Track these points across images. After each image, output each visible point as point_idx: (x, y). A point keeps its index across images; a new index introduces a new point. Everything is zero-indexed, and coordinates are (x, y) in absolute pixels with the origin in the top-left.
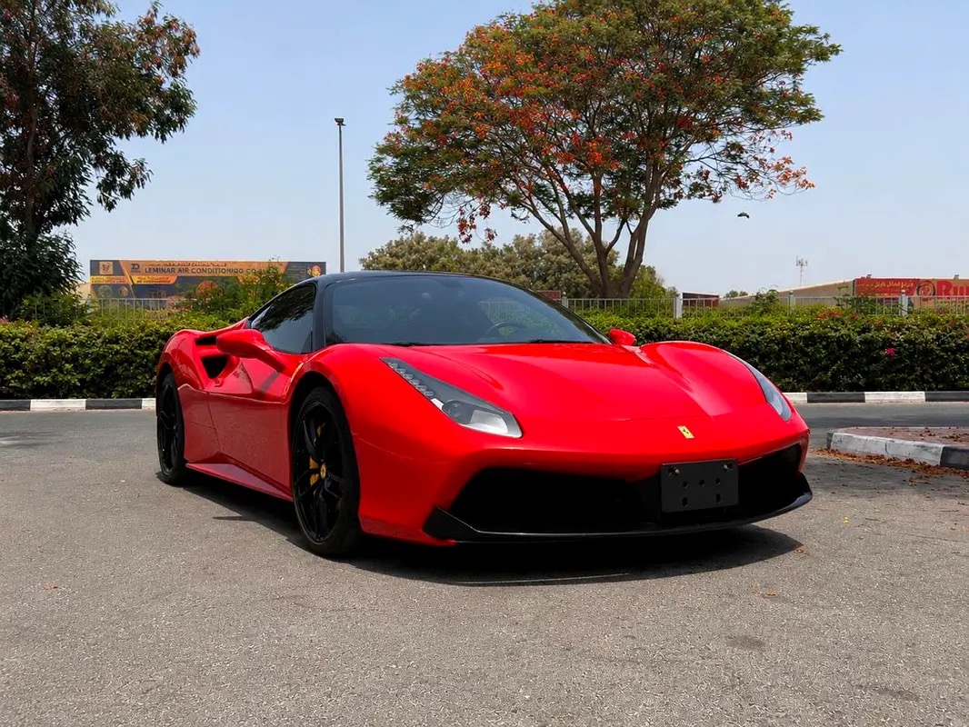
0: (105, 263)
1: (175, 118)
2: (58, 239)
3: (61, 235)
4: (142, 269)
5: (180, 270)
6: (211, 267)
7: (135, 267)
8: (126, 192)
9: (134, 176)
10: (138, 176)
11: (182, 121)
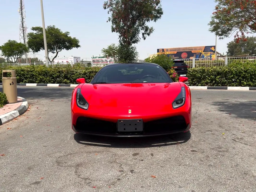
0: (161, 50)
1: (159, 15)
2: (133, 47)
3: (134, 47)
4: (169, 50)
5: (178, 50)
6: (185, 49)
7: (167, 50)
8: (149, 35)
9: (150, 30)
10: (151, 30)
11: (160, 16)
